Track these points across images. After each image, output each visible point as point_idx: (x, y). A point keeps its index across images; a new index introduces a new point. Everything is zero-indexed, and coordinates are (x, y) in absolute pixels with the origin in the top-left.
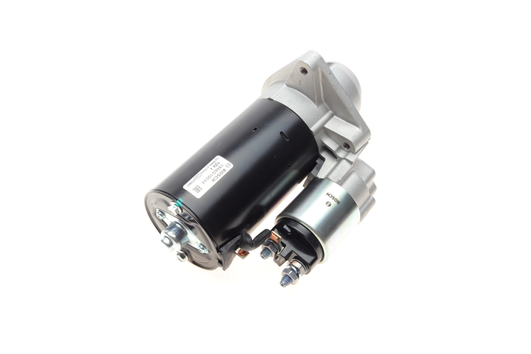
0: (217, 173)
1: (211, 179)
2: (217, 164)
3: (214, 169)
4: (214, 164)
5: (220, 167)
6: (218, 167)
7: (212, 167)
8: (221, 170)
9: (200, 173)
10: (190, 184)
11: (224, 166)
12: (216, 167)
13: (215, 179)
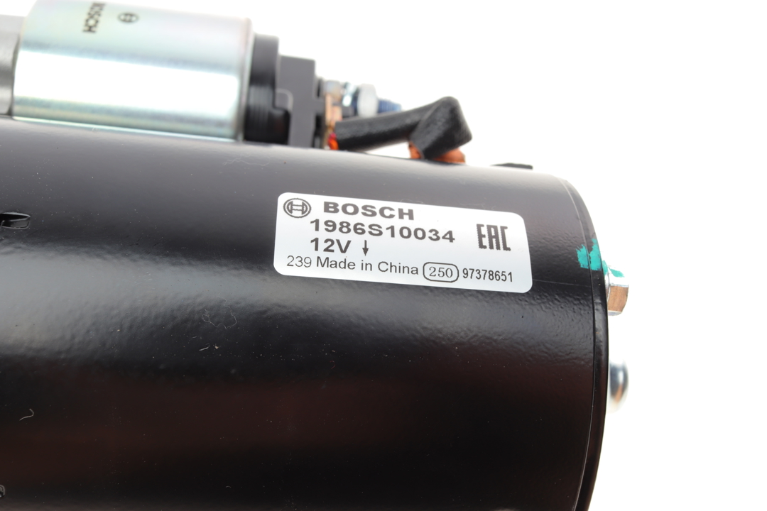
0: (367, 221)
1: (412, 225)
2: (322, 245)
3: (357, 241)
4: (337, 256)
5: (331, 226)
6: (336, 235)
7: (354, 254)
8: (339, 218)
9: (418, 281)
10: (493, 275)
11: (312, 217)
12: (344, 239)
13: (396, 213)
